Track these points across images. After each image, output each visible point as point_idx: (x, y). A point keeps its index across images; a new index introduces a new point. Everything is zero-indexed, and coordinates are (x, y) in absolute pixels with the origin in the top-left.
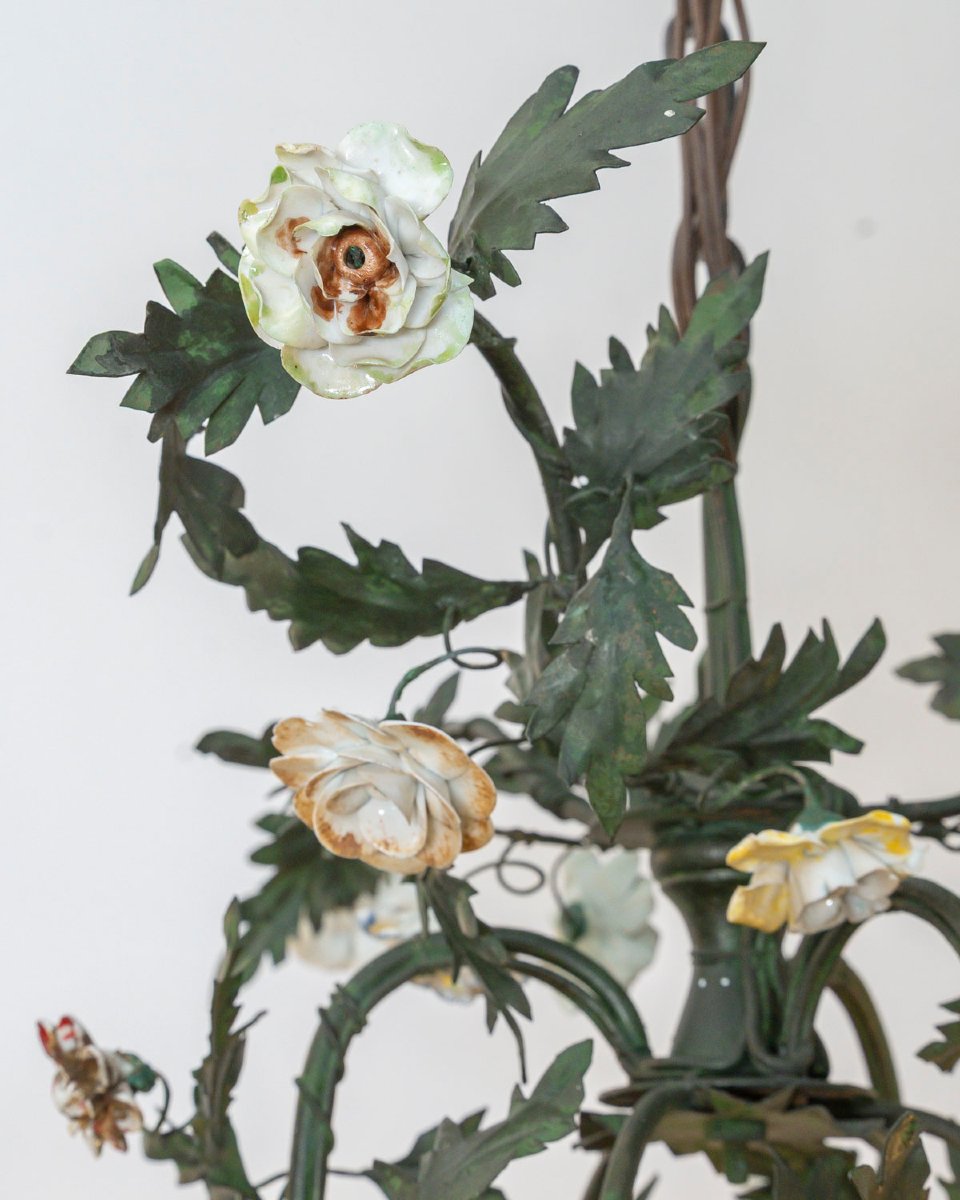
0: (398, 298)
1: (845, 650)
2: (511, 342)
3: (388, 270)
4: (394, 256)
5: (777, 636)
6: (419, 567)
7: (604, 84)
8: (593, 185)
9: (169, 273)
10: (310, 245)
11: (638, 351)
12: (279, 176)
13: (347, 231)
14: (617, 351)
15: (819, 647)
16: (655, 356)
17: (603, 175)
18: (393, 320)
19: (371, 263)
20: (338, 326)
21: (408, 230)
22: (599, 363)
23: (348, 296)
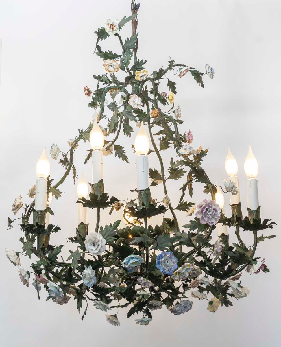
0: (115, 28)
1: (144, 62)
2: (120, 37)
3: (114, 26)
4: (115, 26)
5: (139, 60)
6: (113, 53)
7: (128, 17)
8: (127, 23)
9: (99, 29)
10: (110, 25)
11: (129, 39)
12: (107, 21)
13: (112, 24)
14: (128, 38)
15: (142, 61)
16: (131, 39)
17: (128, 22)
18: (114, 30)
19: (113, 26)
20: (111, 30)
21: (116, 24)
22: (127, 39)
23: (112, 28)
